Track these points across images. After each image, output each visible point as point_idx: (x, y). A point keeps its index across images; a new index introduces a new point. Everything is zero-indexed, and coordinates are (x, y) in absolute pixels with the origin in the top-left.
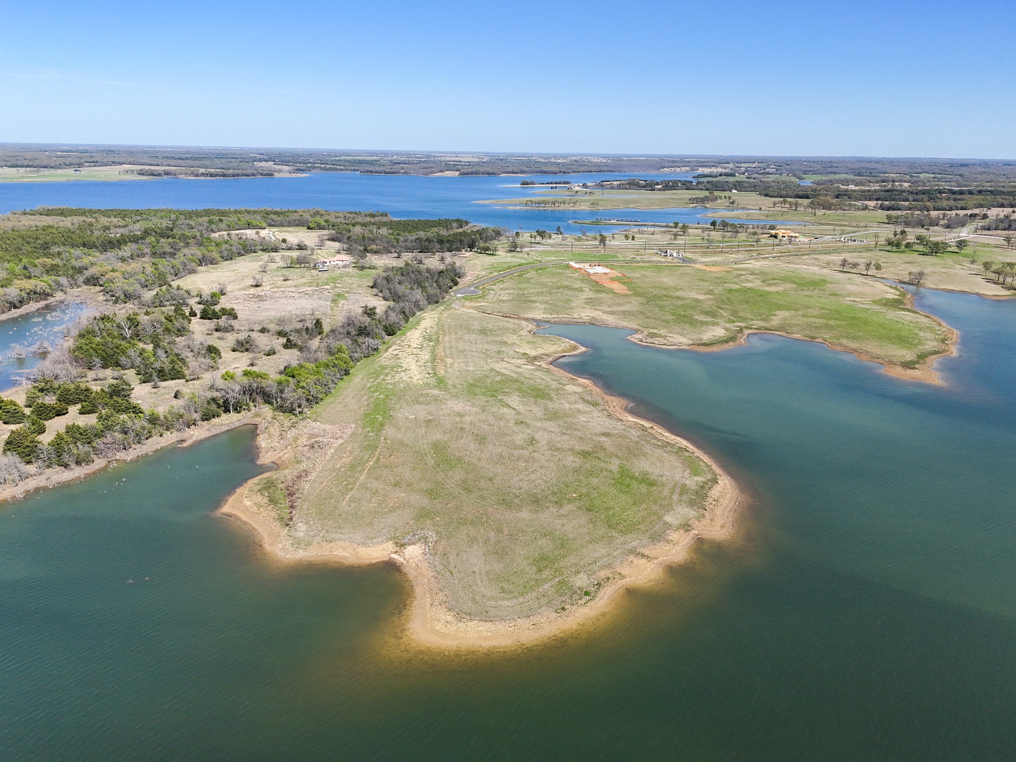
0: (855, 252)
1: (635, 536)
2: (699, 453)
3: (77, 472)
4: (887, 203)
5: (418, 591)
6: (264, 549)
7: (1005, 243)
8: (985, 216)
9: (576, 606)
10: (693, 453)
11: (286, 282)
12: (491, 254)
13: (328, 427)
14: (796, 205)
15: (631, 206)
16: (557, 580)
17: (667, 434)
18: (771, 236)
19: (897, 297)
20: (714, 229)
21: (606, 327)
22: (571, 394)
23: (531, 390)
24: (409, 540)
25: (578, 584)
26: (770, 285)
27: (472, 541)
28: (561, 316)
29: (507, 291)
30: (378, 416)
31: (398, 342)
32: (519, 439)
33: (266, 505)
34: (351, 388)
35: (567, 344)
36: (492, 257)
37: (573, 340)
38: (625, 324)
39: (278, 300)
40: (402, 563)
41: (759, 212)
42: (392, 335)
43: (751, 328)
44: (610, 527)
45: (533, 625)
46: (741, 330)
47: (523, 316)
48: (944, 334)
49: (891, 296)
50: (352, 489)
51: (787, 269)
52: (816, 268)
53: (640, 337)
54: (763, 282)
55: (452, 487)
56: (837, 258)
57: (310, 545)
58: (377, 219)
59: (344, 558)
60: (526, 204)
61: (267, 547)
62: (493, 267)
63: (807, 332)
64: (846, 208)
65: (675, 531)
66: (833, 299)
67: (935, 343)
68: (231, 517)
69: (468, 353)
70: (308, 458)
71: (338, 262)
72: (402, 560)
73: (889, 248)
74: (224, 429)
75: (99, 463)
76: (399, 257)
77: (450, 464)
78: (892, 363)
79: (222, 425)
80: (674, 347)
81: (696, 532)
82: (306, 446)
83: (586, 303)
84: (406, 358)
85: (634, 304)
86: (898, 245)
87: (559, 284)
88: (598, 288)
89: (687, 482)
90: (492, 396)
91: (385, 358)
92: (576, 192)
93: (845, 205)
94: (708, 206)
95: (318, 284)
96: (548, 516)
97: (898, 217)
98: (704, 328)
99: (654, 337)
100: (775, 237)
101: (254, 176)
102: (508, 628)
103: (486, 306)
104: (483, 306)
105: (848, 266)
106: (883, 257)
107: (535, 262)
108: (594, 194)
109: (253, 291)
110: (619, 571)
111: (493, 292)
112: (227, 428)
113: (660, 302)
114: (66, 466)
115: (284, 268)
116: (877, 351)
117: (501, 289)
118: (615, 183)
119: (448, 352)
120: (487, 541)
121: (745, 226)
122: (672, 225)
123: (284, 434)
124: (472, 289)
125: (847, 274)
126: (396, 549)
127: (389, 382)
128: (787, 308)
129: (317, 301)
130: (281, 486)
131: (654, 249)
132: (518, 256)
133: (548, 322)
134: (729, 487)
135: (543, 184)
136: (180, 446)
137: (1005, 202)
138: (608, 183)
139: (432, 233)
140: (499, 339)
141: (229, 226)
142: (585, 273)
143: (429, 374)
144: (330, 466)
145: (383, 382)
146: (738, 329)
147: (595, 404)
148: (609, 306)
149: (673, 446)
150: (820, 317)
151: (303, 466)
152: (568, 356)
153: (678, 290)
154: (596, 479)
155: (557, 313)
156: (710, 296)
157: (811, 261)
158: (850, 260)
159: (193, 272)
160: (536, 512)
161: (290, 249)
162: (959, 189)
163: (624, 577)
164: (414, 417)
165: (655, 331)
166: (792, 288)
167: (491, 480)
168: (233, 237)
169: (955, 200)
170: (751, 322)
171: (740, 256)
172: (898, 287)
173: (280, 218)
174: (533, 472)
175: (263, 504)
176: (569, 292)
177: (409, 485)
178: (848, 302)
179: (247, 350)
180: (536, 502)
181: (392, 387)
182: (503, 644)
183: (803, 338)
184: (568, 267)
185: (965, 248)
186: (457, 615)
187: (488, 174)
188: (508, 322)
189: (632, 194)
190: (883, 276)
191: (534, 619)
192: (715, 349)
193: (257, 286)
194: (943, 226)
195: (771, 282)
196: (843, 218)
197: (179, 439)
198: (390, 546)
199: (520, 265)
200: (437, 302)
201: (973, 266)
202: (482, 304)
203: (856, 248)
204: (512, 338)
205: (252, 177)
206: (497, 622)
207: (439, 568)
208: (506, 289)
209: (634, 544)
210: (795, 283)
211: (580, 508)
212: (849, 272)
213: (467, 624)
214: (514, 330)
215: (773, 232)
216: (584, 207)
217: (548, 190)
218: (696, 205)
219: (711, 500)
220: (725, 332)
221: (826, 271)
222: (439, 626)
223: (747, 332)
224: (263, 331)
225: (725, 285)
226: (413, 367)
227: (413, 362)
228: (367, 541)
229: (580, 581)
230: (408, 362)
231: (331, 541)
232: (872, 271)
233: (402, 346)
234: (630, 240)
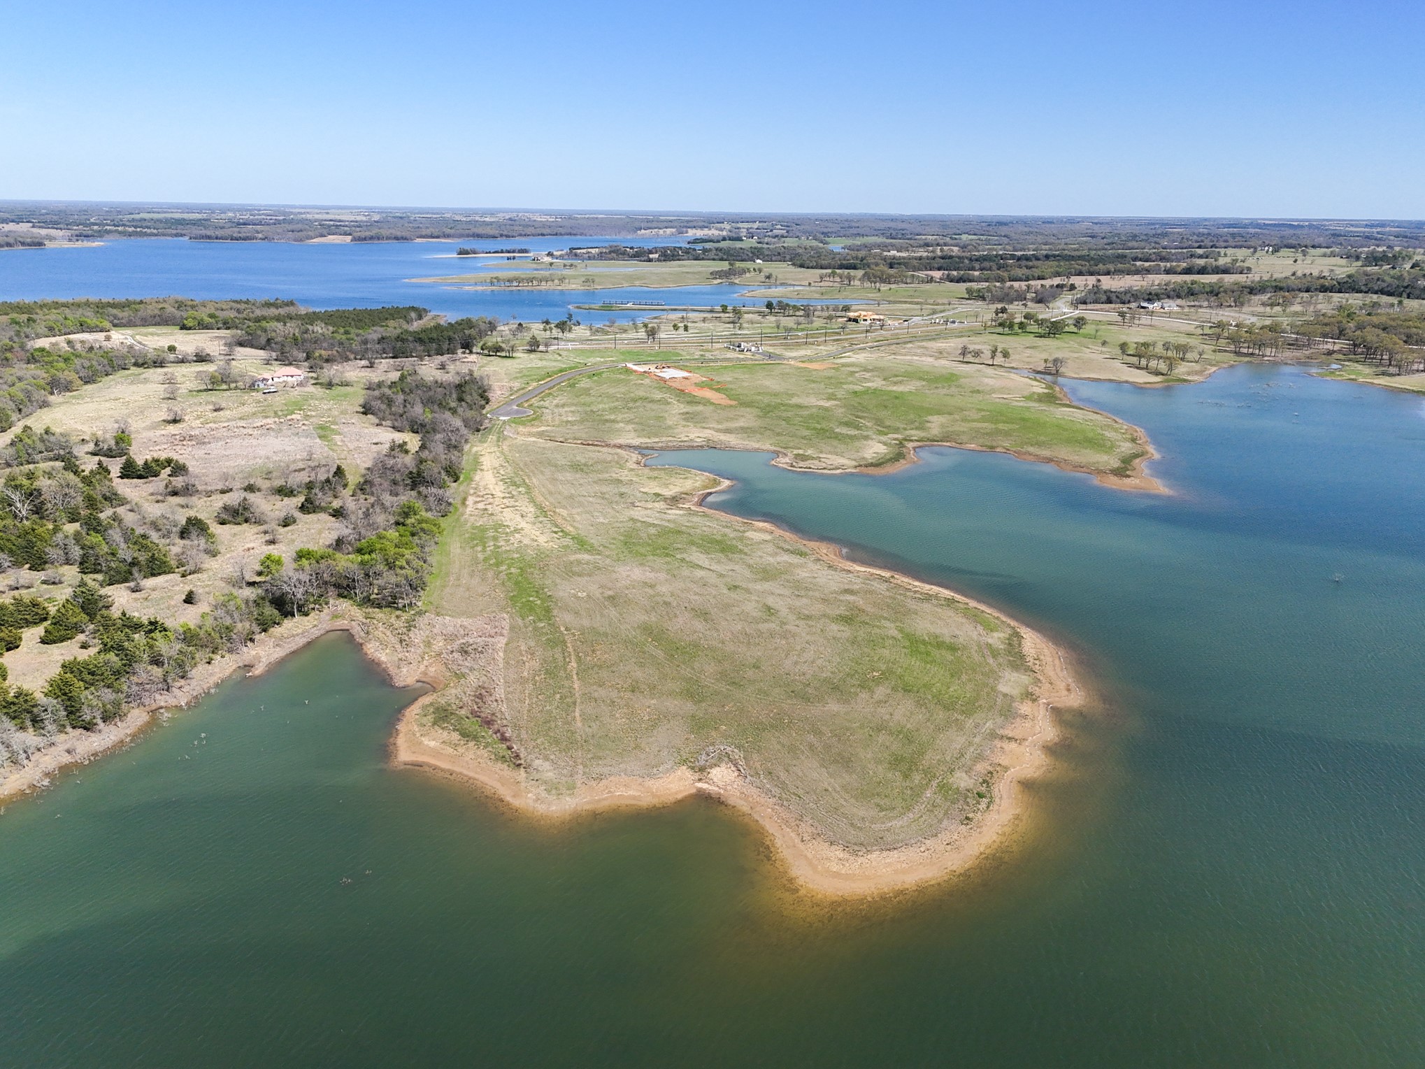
0: (962, 336)
1: (983, 716)
2: (973, 604)
3: (107, 737)
4: (955, 273)
5: (770, 827)
6: (508, 804)
7: (1120, 319)
8: (1072, 287)
9: (979, 813)
10: (967, 604)
11: (221, 413)
12: (506, 357)
13: (466, 622)
14: (850, 278)
15: (637, 283)
16: (934, 783)
17: (917, 583)
18: (850, 320)
19: (1046, 391)
20: (771, 312)
21: (732, 449)
22: (760, 543)
23: (708, 543)
24: (707, 761)
25: (962, 785)
26: (896, 383)
27: (793, 750)
28: (664, 439)
29: (566, 409)
30: (531, 599)
31: (472, 491)
32: (751, 608)
33: (462, 742)
34: (457, 562)
35: (703, 478)
36: (509, 360)
37: (705, 471)
38: (756, 445)
39: (228, 441)
40: (720, 794)
41: (808, 288)
42: (458, 480)
43: (912, 441)
44: (946, 708)
45: (948, 844)
46: (901, 445)
47: (612, 442)
48: (1129, 432)
49: (1041, 391)
50: (575, 703)
51: (898, 361)
52: (930, 360)
53: (787, 460)
54: (884, 380)
55: (713, 684)
56: (954, 344)
57: (575, 788)
58: (282, 308)
59: (634, 798)
60: (492, 284)
61: (516, 803)
62: (523, 374)
63: (981, 441)
64: (908, 281)
65: (1022, 703)
66: (980, 397)
67: (1128, 445)
68: (421, 766)
69: (581, 499)
70: (472, 669)
71: (285, 378)
72: (717, 789)
73: (1000, 330)
74: (301, 641)
75: (136, 717)
76: (371, 367)
77: (687, 652)
78: (1100, 472)
79: (293, 636)
80: (838, 471)
81: (1045, 701)
82: (452, 652)
83: (686, 420)
84: (502, 512)
85: (748, 418)
86: (1011, 326)
87: (632, 395)
88: (688, 399)
89: (990, 641)
90: (667, 555)
91: (471, 515)
92: (551, 264)
93: (906, 277)
94: (737, 281)
95: (276, 413)
96: (863, 704)
97: (979, 291)
98: (857, 444)
99: (806, 460)
100: (856, 321)
101: (11, 246)
102: (921, 854)
103: (552, 431)
104: (547, 431)
105: (969, 355)
106: (1004, 342)
107: (579, 365)
108: (576, 266)
109: (172, 429)
110: (996, 762)
111: (547, 411)
112: (304, 640)
113: (780, 413)
114: (88, 727)
115: (201, 391)
116: (1075, 458)
117: (557, 406)
118: (593, 251)
119: (552, 500)
120: (811, 747)
121: (811, 308)
122: (719, 308)
123: (406, 638)
124: (515, 407)
125: (970, 365)
126: (697, 776)
127: (508, 548)
128: (939, 413)
129: (296, 439)
130: (463, 712)
131: (719, 342)
132: (546, 357)
133: (652, 448)
134: (1038, 641)
135: (490, 253)
136: (250, 674)
137: (1084, 269)
138: (584, 251)
139: (393, 328)
140: (606, 476)
141: (51, 329)
142: (658, 378)
143: (556, 533)
144: (513, 676)
145: (500, 550)
146: (897, 442)
147: (802, 554)
148: (719, 422)
149: (936, 597)
150: (983, 419)
151: (473, 680)
152: (715, 492)
153: (792, 395)
154: (884, 650)
155: (656, 435)
156: (836, 402)
157: (919, 351)
158: (971, 347)
159: (45, 404)
160: (847, 702)
161: (183, 361)
162: (1022, 253)
163: (1006, 769)
164: (585, 594)
165: (801, 452)
166: (923, 386)
167: (756, 667)
168: (78, 346)
169: (1028, 267)
170: (908, 433)
171: (832, 348)
172: (1038, 378)
173: (126, 314)
174: (803, 650)
175: (457, 742)
176: (654, 406)
177: (653, 688)
178: (998, 400)
179: (246, 521)
180: (836, 688)
181: (518, 555)
182: (930, 875)
183: (980, 448)
184: (628, 371)
185: (1084, 327)
186: (847, 849)
187: (396, 238)
188: (599, 452)
189: (626, 266)
190: (1011, 365)
191: (945, 837)
192: (890, 469)
193: (175, 421)
194: (1032, 300)
195: (895, 379)
196: (917, 294)
197: (241, 664)
198: (684, 773)
199: (561, 371)
200: (478, 430)
201: (1104, 349)
202: (543, 428)
203: (962, 332)
204: (624, 475)
205: (6, 248)
206: (903, 848)
207: (776, 791)
208: (563, 406)
209: (989, 724)
210: (921, 379)
211: (895, 690)
212: (971, 363)
213: (869, 857)
214: (617, 463)
215: (852, 315)
216: (574, 286)
218: (721, 281)
219: (1032, 660)
220: (885, 447)
221: (943, 362)
222: (835, 867)
223: (910, 445)
224: (250, 488)
225: (845, 386)
226: (523, 524)
227: (518, 518)
228: (651, 769)
229: (962, 780)
230: (509, 518)
231: (600, 778)
232: (999, 360)
233: (483, 497)
234: (681, 331)
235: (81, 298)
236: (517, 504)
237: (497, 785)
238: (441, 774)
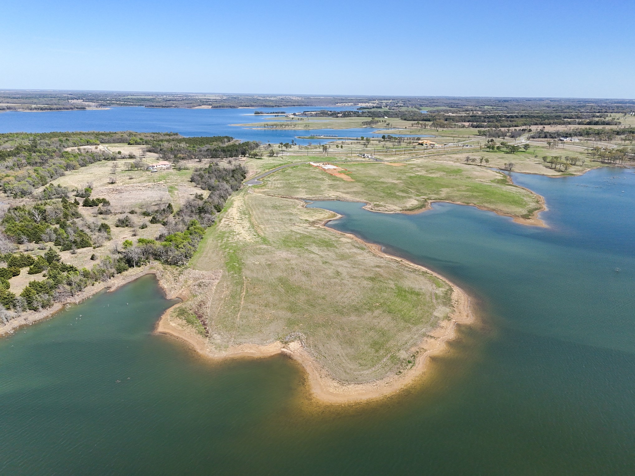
0: (470, 152)
1: (422, 326)
2: (435, 274)
3: (43, 314)
4: (475, 123)
5: (308, 370)
6: (197, 353)
7: (548, 145)
8: (530, 130)
9: (406, 370)
10: (432, 274)
11: (132, 180)
12: (259, 158)
13: (204, 272)
14: (425, 125)
15: (329, 127)
16: (389, 355)
17: (412, 264)
18: (419, 144)
19: (503, 178)
20: (384, 140)
21: (347, 201)
22: (345, 243)
23: (322, 242)
24: (289, 339)
25: (402, 357)
26: (431, 173)
27: (329, 336)
28: (318, 196)
29: (278, 182)
30: (235, 264)
31: (225, 216)
32: (330, 272)
33: (186, 325)
34: (209, 247)
35: (329, 213)
36: (260, 160)
37: (331, 211)
38: (358, 199)
39: (131, 192)
40: (291, 354)
41: (405, 130)
42: (220, 212)
43: (431, 199)
44: (406, 321)
45: (387, 383)
46: (426, 201)
47: (294, 197)
48: (536, 198)
49: (500, 178)
50: (239, 310)
51: (436, 163)
52: (452, 163)
53: (370, 207)
54: (426, 171)
55: (302, 305)
56: (464, 156)
57: (228, 348)
58: (172, 136)
59: (252, 353)
60: (265, 127)
61: (201, 352)
62: (264, 167)
63: (463, 200)
64: (453, 127)
65: (443, 321)
66: (469, 180)
67: (534, 204)
68: (166, 334)
69: (272, 221)
70: (200, 293)
71: (162, 166)
72: (290, 352)
73: (488, 150)
74: (134, 278)
75: (57, 306)
76: (200, 162)
77: (295, 290)
78: (516, 216)
79: (131, 275)
80: (392, 212)
81: (454, 321)
82: (195, 285)
83: (330, 188)
84: (235, 226)
85: (358, 187)
86: (493, 148)
87: (309, 176)
88: (333, 178)
89: (437, 292)
90: (301, 247)
91: (221, 227)
92: (293, 118)
93: (452, 125)
94: (374, 126)
95: (154, 180)
96: (367, 317)
97: (484, 132)
98: (405, 200)
99: (379, 207)
100: (422, 144)
101: (73, 109)
102: (373, 387)
103: (269, 191)
104: (267, 191)
105: (470, 161)
106: (487, 155)
107: (289, 163)
108: (303, 119)
109: (111, 186)
110: (422, 347)
111: (270, 182)
112: (136, 277)
113: (373, 186)
114: (36, 310)
115: (126, 170)
116: (506, 209)
117: (274, 180)
118: (313, 113)
119: (259, 221)
120: (338, 336)
121: (403, 139)
122: (360, 138)
123: (177, 279)
124: (256, 180)
125: (470, 165)
126: (283, 345)
127: (232, 241)
128: (447, 187)
129: (159, 192)
130: (191, 312)
131: (356, 153)
132: (276, 159)
133: (311, 200)
134: (460, 293)
135: (268, 113)
136: (109, 291)
137: (538, 122)
138: (309, 113)
139: (214, 145)
140: (286, 211)
141: (74, 143)
142: (322, 169)
143: (255, 235)
144: (217, 297)
145: (228, 242)
146: (424, 200)
147: (363, 249)
148: (344, 189)
149: (419, 271)
150: (467, 191)
151: (199, 298)
152: (333, 220)
153: (381, 178)
154: (385, 293)
155: (314, 194)
156: (401, 181)
157: (447, 159)
158: (471, 157)
159: (63, 175)
160: (360, 316)
161: (123, 158)
162: (510, 115)
163: (426, 350)
164: (258, 263)
165: (377, 203)
166: (444, 175)
167: (324, 298)
168: (82, 151)
169: (510, 121)
170: (430, 196)
171: (407, 157)
172: (501, 172)
173: (107, 138)
174: (347, 292)
175: (184, 325)
176: (317, 181)
177: (275, 305)
178: (477, 182)
179: (127, 226)
180: (357, 310)
181: (235, 245)
182: (374, 397)
183: (462, 204)
184: (310, 165)
185: (528, 149)
186: (339, 382)
187: (231, 107)
188: (287, 201)
189: (326, 119)
190: (490, 166)
191: (386, 380)
192: (416, 212)
193: (112, 183)
194: (509, 136)
195: (431, 171)
196: (455, 133)
197: (106, 287)
198: (278, 344)
199: (280, 165)
200: (237, 190)
201: (536, 159)
202: (266, 190)
203: (470, 150)
204: (295, 211)
205: (70, 110)
206: (365, 384)
207: (316, 354)
208: (277, 180)
209: (424, 330)
210: (444, 171)
211: (384, 312)
212: (470, 164)
213: (348, 387)
214: (293, 206)
215: (420, 142)
216: (300, 128)
217: (272, 117)
218: (366, 126)
219: (454, 302)
220: (417, 202)
221: (458, 164)
222: (331, 390)
223: (429, 201)
224: (132, 212)
225: (407, 174)
226: (242, 231)
227: (241, 228)
228: (263, 342)
229: (403, 355)
230: (237, 228)
231: (240, 344)
232: (484, 163)
233: (229, 219)
234: (340, 148)
235: (91, 131)
236: (242, 222)
237: (195, 344)
238: (173, 338)
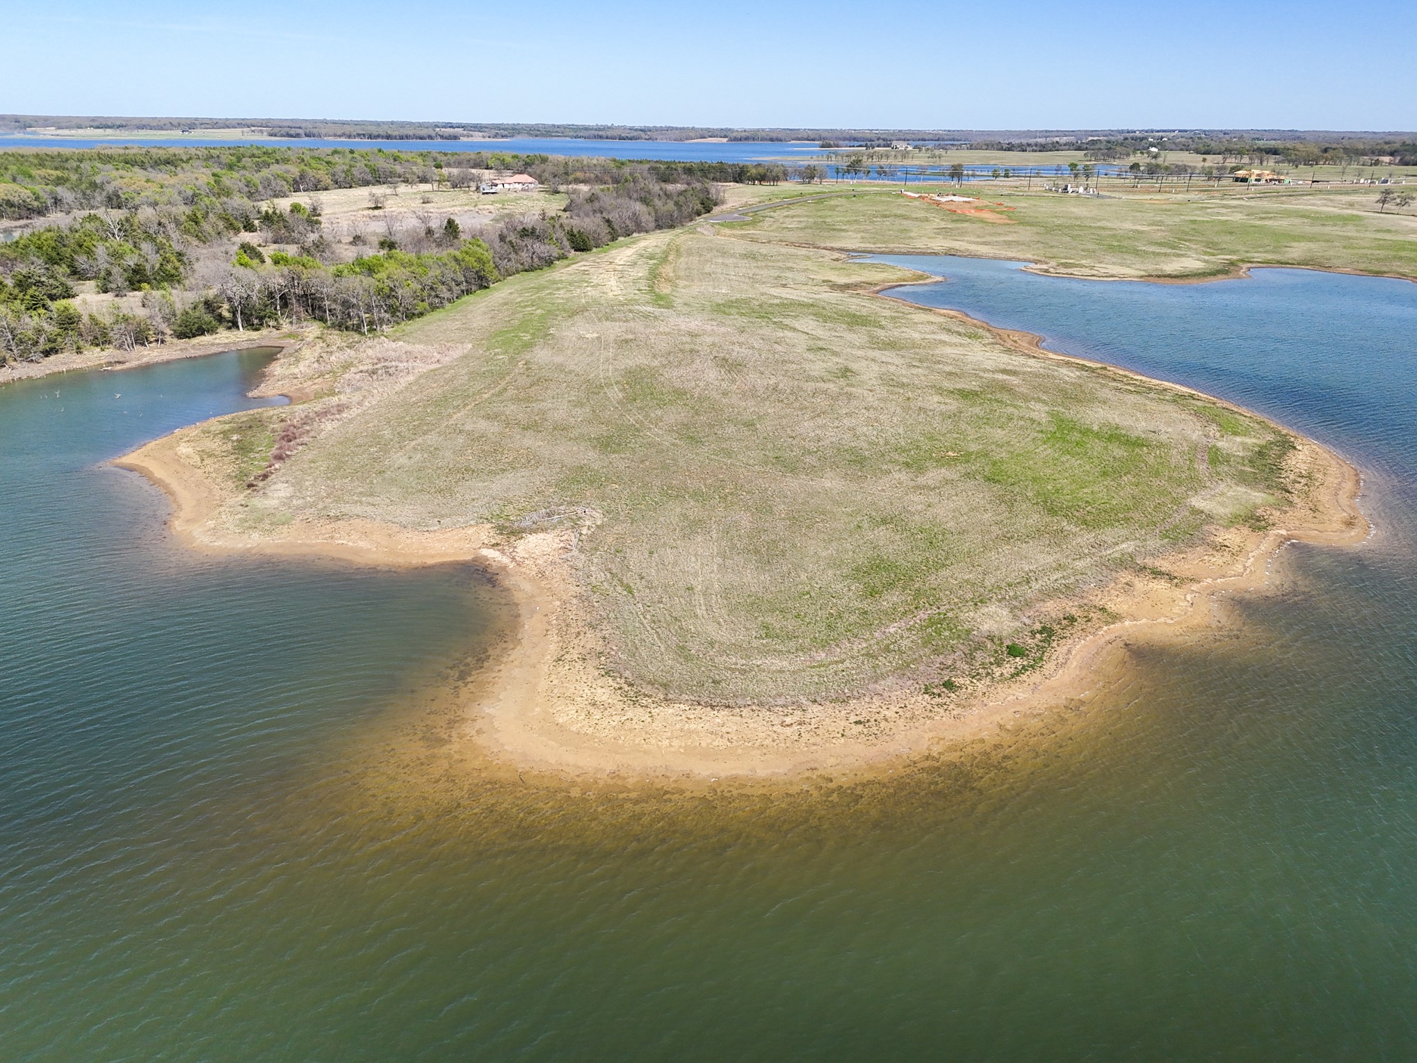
1: (1123, 532)
5: (531, 626)
9: (987, 681)
10: (1214, 404)
12: (770, 185)
13: (418, 348)
16: (922, 615)
17: (1140, 377)
21: (978, 257)
22: (922, 323)
23: (840, 316)
24: (535, 523)
25: (985, 627)
26: (1263, 219)
27: (693, 527)
28: (892, 246)
29: (795, 219)
30: (522, 335)
31: (593, 258)
33: (223, 454)
34: (485, 303)
35: (908, 273)
40: (504, 568)
42: (583, 250)
43: (1250, 262)
44: (1052, 512)
45: (858, 723)
46: (1231, 264)
47: (823, 245)
50: (426, 432)
52: (1332, 208)
54: (1247, 215)
55: (658, 435)
56: (1371, 197)
57: (283, 525)
62: (773, 195)
63: (1364, 266)
65: (1227, 527)
68: (131, 471)
70: (357, 389)
71: (517, 185)
72: (506, 560)
77: (659, 399)
79: (213, 345)
80: (1111, 279)
81: (1284, 532)
82: (361, 372)
83: (938, 233)
84: (601, 274)
85: (1022, 234)
87: (887, 212)
88: (955, 217)
89: (1221, 445)
90: (762, 318)
91: (562, 273)
96: (887, 486)
98: (1162, 259)
99: (1072, 268)
100: (1245, 181)
102: (778, 728)
103: (759, 234)
104: (751, 234)
105: (1393, 203)
107: (845, 191)
109: (367, 212)
110: (1100, 604)
111: (771, 219)
113: (1070, 232)
115: (428, 191)
117: (786, 216)
119: (681, 273)
120: (730, 529)
124: (737, 215)
126: (497, 540)
127: (560, 296)
128: (1310, 240)
130: (276, 426)
131: (1043, 186)
132: (815, 186)
133: (868, 252)
134: (1328, 457)
136: (110, 368)
140: (779, 264)
142: (932, 202)
143: (640, 290)
144: (396, 400)
145: (548, 297)
146: (1226, 262)
147: (973, 336)
148: (978, 236)
149: (1161, 391)
150: (1379, 248)
151: (340, 399)
152: (911, 285)
153: (1100, 220)
154: (999, 431)
155: (885, 242)
156: (1160, 228)
157: (1318, 203)
159: (281, 195)
160: (859, 479)
163: (1116, 617)
164: (596, 336)
165: (1071, 261)
166: (1303, 223)
167: (748, 424)
170: (1250, 255)
174: (849, 415)
175: (217, 454)
177: (559, 428)
180: (857, 462)
181: (563, 302)
182: (762, 773)
186: (626, 688)
191: (861, 708)
192: (1195, 282)
193: (377, 208)
197: (113, 360)
199: (818, 193)
204: (802, 265)
206: (745, 712)
207: (598, 577)
208: (793, 217)
209: (1128, 547)
210: (1306, 217)
211: (968, 475)
212: (1393, 214)
213: (655, 711)
214: (808, 258)
215: (1240, 176)
219: (1293, 476)
220: (1203, 264)
222: (567, 715)
223: (1245, 266)
224: (355, 242)
225: (1183, 217)
226: (612, 283)
227: (613, 278)
228: (428, 520)
229: (993, 620)
230: (603, 278)
231: (337, 518)
233: (598, 263)
236: (629, 269)
